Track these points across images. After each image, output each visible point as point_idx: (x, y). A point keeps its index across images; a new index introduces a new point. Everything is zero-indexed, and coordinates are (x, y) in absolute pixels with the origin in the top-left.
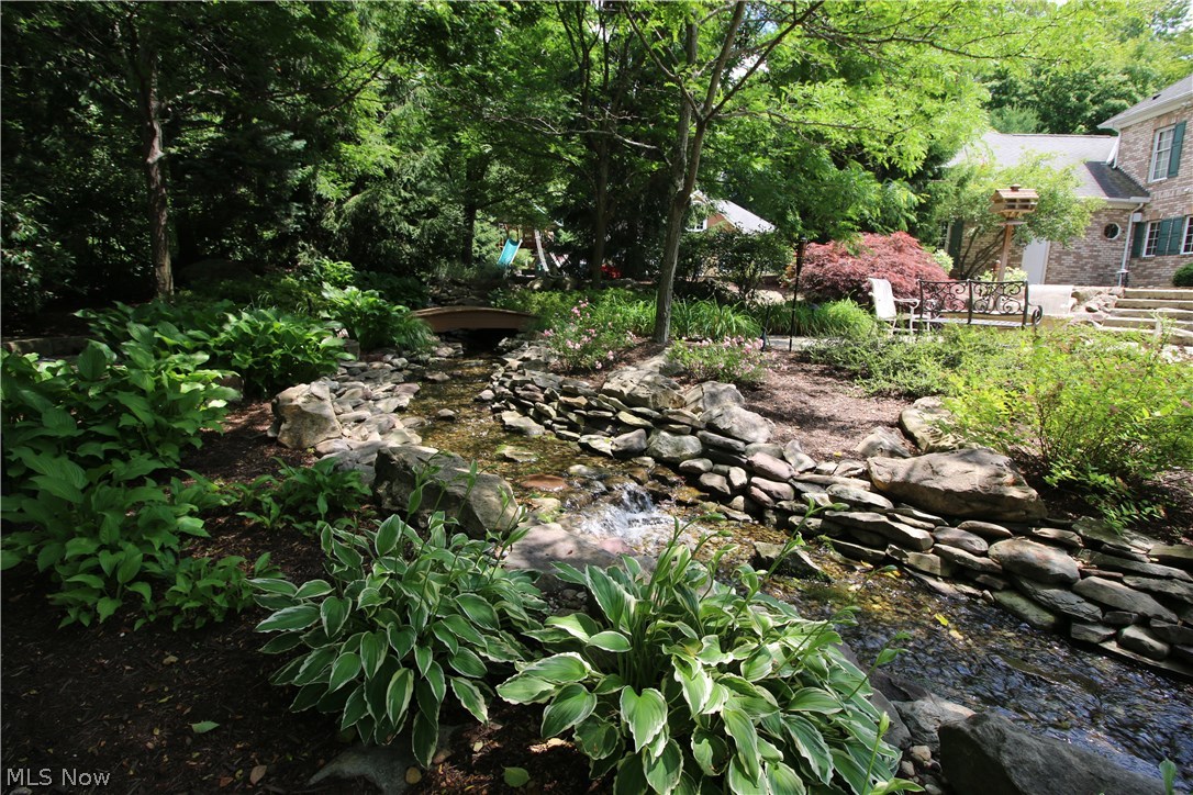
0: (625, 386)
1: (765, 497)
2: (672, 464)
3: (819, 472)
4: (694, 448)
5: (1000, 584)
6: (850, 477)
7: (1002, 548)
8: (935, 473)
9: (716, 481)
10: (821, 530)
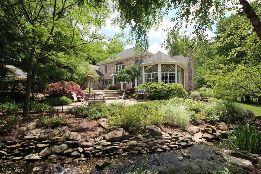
0: (35, 136)
1: (89, 152)
2: (61, 154)
3: (96, 142)
4: (66, 147)
5: (130, 150)
6: (102, 140)
7: (128, 144)
8: (116, 134)
9: (75, 153)
10: (102, 154)
